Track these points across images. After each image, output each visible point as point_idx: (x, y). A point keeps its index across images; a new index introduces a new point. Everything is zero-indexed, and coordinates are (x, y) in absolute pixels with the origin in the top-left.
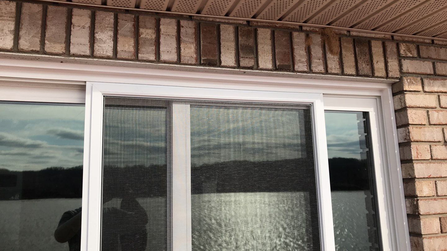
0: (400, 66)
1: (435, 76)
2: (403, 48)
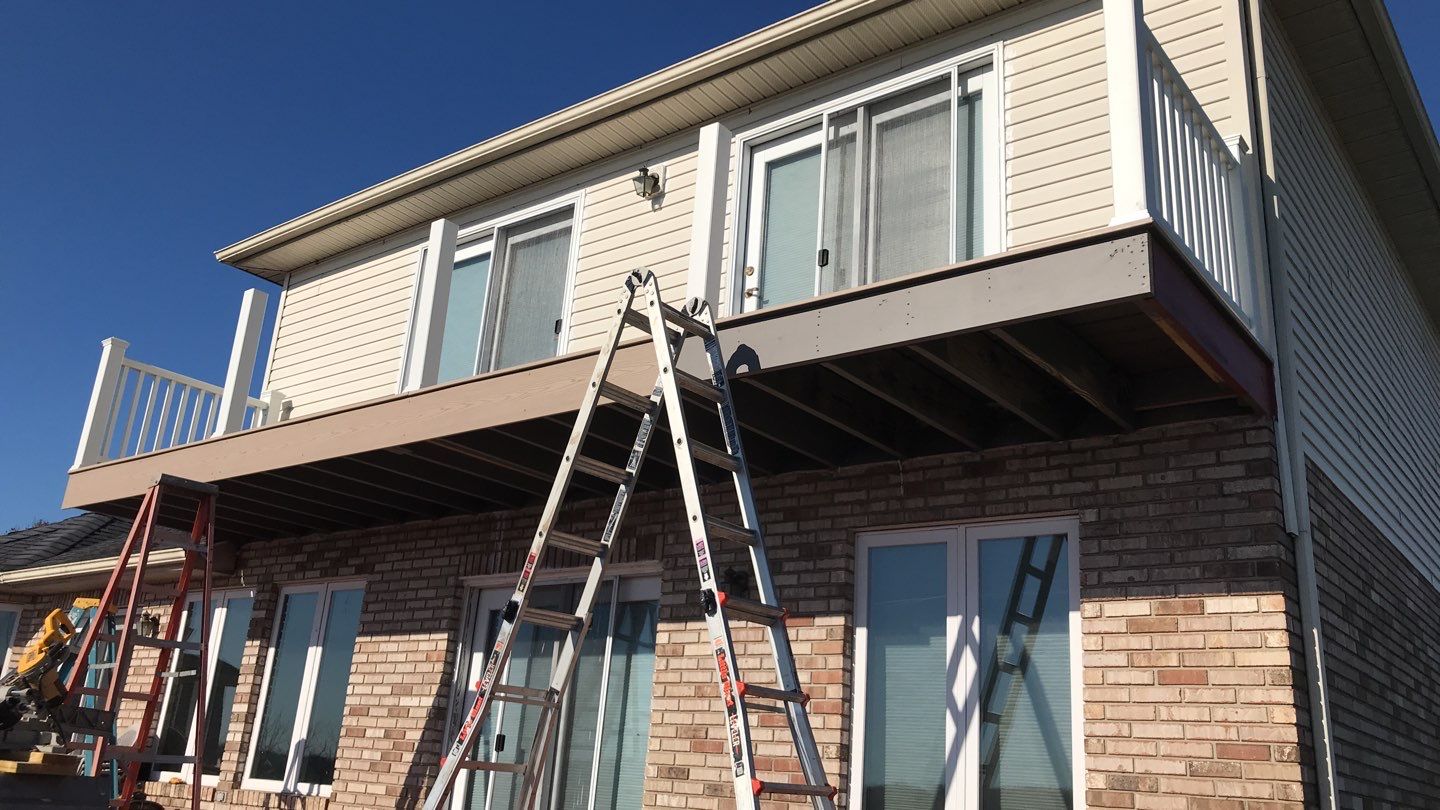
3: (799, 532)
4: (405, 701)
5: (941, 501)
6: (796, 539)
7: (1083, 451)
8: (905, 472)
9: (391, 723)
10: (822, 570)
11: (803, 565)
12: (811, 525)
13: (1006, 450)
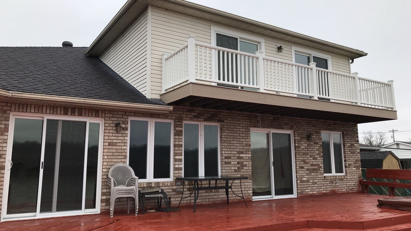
0: (105, 115)
1: (113, 117)
2: (106, 112)
3: (315, 129)
4: (242, 155)
5: (331, 128)
6: (315, 130)
7: (344, 124)
8: (327, 122)
9: (239, 160)
10: (319, 136)
11: (316, 135)
12: (317, 128)
13: (337, 122)
